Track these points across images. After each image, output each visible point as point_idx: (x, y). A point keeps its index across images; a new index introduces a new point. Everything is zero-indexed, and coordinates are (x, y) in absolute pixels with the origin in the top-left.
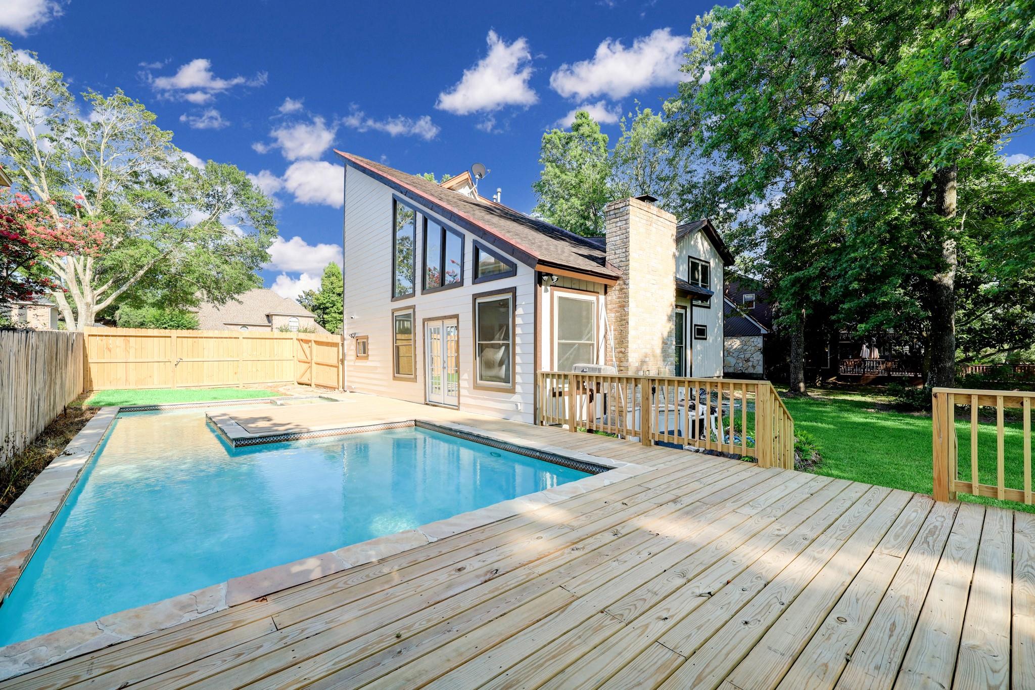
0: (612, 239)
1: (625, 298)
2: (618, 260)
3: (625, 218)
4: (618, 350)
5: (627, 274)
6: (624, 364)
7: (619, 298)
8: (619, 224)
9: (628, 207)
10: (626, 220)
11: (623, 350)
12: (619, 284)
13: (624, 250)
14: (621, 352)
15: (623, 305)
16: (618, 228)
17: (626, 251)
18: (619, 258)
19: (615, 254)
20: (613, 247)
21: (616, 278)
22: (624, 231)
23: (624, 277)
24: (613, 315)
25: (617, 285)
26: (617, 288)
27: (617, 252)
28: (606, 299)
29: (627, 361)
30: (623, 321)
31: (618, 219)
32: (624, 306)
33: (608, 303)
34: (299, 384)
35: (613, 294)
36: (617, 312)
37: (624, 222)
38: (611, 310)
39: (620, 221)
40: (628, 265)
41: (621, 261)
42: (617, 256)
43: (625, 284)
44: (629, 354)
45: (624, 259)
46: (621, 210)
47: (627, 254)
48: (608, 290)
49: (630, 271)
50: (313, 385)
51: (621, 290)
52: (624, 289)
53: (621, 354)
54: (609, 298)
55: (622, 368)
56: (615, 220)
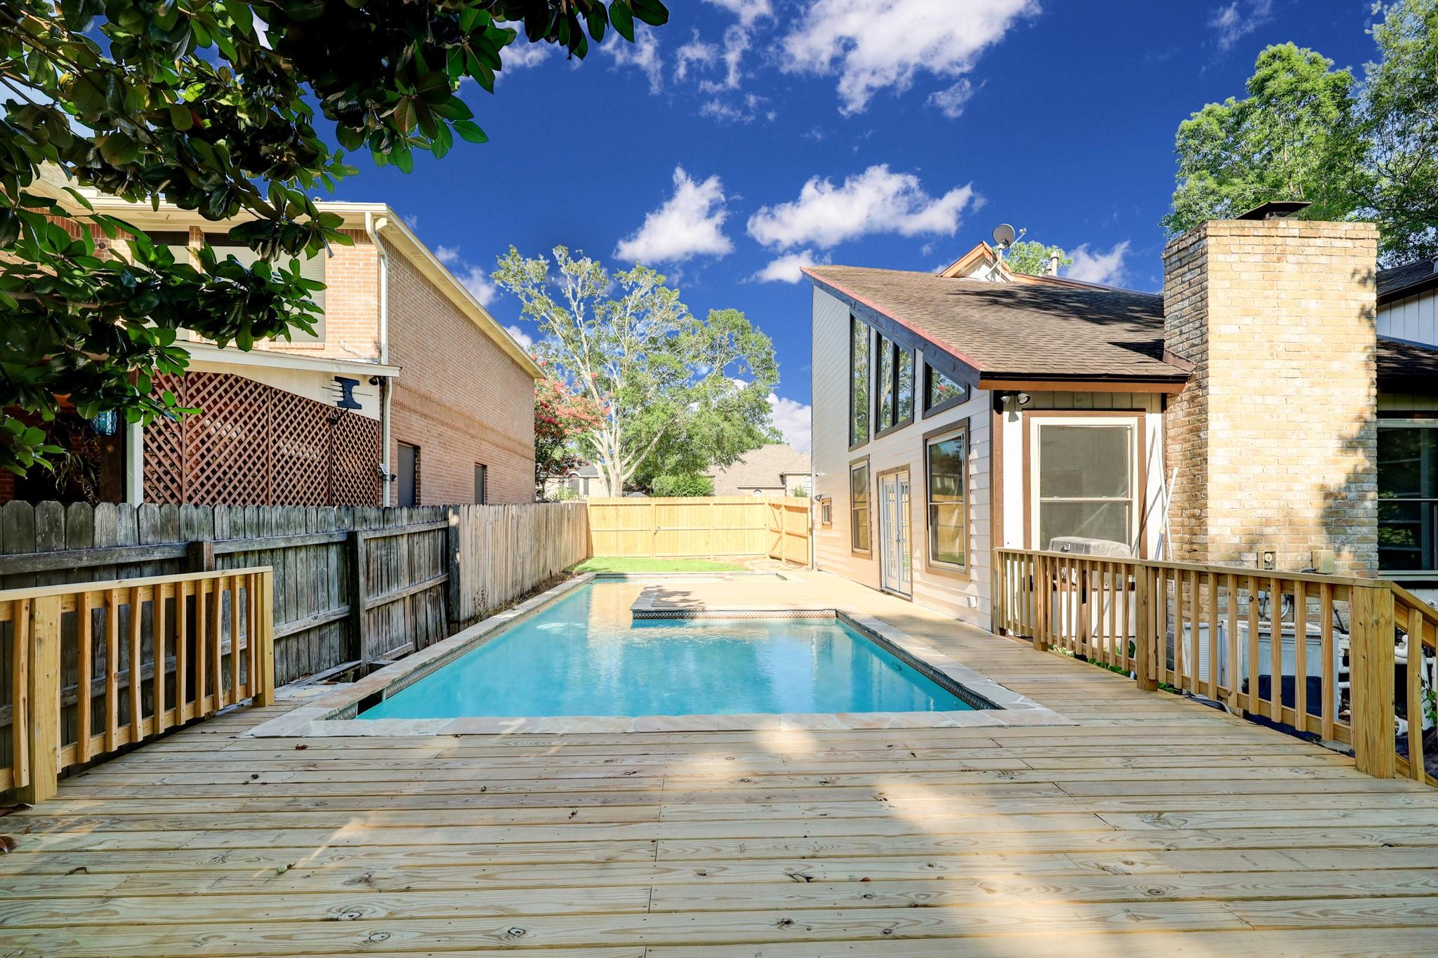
0: (1176, 307)
1: (1200, 413)
2: (1186, 345)
3: (1199, 262)
4: (1188, 512)
5: (1204, 368)
6: (1199, 539)
7: (1189, 414)
8: (1188, 276)
9: (1204, 242)
10: (1200, 267)
11: (1197, 512)
12: (1189, 390)
13: (1197, 324)
14: (1194, 516)
15: (1197, 428)
16: (1186, 285)
17: (1202, 325)
18: (1187, 339)
19: (1181, 333)
20: (1176, 322)
21: (1181, 379)
22: (1197, 288)
23: (1198, 374)
24: (1178, 447)
25: (1185, 394)
26: (1185, 396)
27: (1185, 329)
28: (1164, 419)
29: (1206, 532)
30: (1197, 459)
31: (1186, 269)
32: (1198, 430)
33: (1169, 426)
34: (772, 558)
35: (1178, 410)
36: (1185, 441)
37: (1198, 271)
38: (1174, 438)
39: (1190, 270)
40: (1205, 351)
41: (1193, 345)
42: (1184, 336)
43: (1200, 387)
44: (1210, 521)
45: (1197, 341)
46: (1191, 250)
47: (1204, 329)
48: (1169, 401)
49: (1210, 362)
50: (784, 560)
51: (1193, 399)
52: (1198, 396)
53: (1193, 521)
54: (1170, 417)
55: (1195, 547)
56: (1180, 271)
